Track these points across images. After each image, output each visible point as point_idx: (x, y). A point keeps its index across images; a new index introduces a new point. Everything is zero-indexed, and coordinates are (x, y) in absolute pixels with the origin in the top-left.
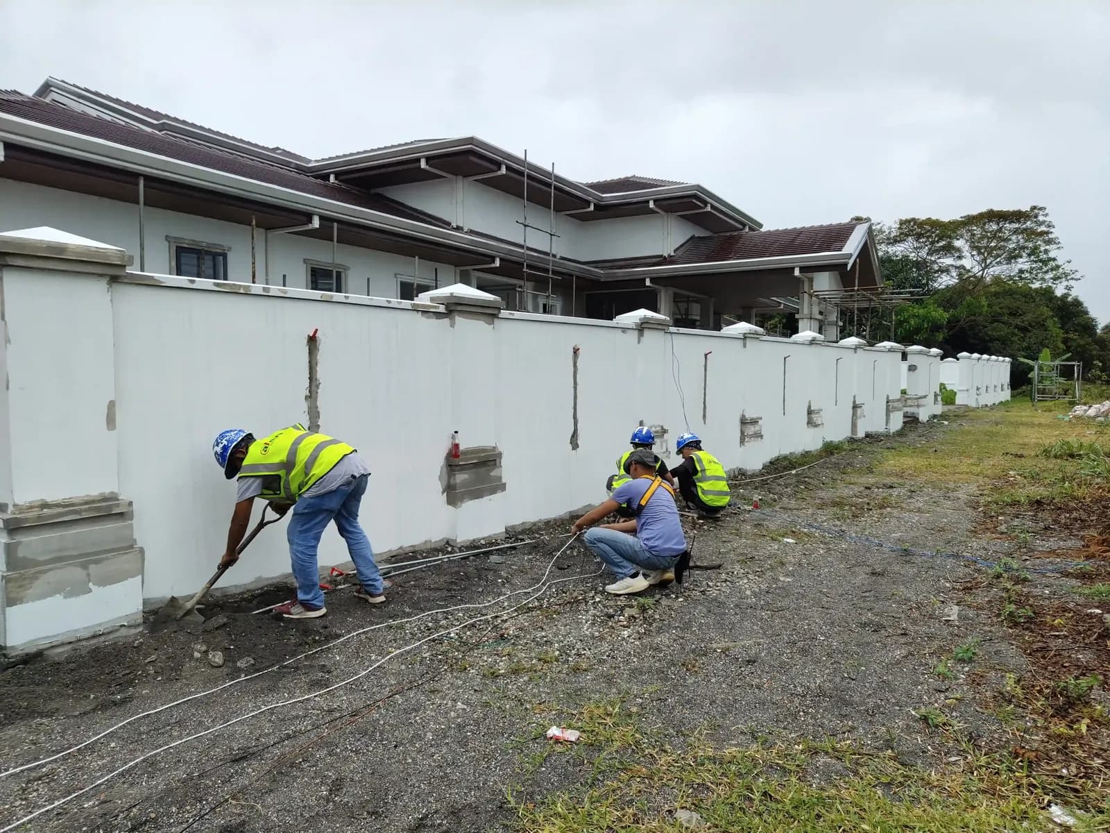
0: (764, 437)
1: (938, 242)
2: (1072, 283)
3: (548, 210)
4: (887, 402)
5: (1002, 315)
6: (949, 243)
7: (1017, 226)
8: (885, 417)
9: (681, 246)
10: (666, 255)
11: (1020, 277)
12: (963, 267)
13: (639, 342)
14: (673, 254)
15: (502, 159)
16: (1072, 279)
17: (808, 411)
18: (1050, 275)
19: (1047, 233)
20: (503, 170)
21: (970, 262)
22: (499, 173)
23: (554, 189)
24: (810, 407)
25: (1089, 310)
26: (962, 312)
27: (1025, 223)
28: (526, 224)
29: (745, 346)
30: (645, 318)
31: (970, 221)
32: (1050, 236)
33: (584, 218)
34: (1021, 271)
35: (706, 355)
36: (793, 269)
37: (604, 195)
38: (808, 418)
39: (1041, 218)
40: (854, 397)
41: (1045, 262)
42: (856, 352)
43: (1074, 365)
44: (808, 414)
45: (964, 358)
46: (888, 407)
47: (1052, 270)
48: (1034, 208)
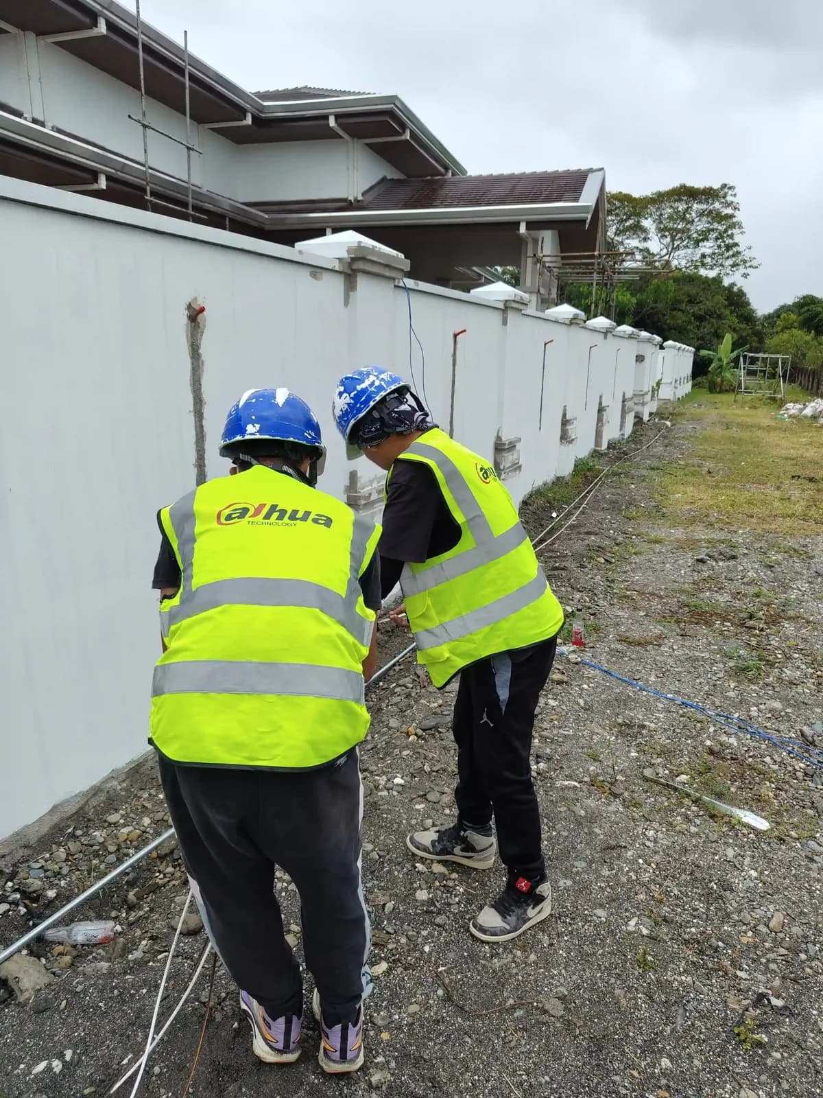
0: (522, 468)
1: (626, 220)
2: (749, 271)
3: (181, 116)
4: (623, 401)
5: (680, 302)
6: (639, 222)
7: (705, 207)
8: (620, 420)
9: (371, 188)
10: (351, 198)
11: (702, 262)
12: (647, 250)
13: (346, 303)
14: (360, 198)
15: (99, 7)
16: (750, 267)
17: (562, 420)
18: (730, 262)
19: (732, 216)
20: (102, 28)
21: (655, 245)
22: (94, 32)
23: (190, 79)
24: (564, 415)
25: (751, 301)
26: (647, 296)
27: (712, 204)
28: (147, 124)
29: (505, 323)
30: (360, 247)
31: (660, 198)
32: (734, 220)
33: (240, 138)
34: (703, 256)
35: (455, 336)
36: (517, 224)
37: (265, 104)
38: (562, 430)
39: (729, 198)
40: (601, 397)
41: (728, 247)
42: (605, 337)
43: (778, 358)
44: (562, 424)
45: (671, 347)
46: (623, 406)
47: (733, 256)
48: (724, 186)
